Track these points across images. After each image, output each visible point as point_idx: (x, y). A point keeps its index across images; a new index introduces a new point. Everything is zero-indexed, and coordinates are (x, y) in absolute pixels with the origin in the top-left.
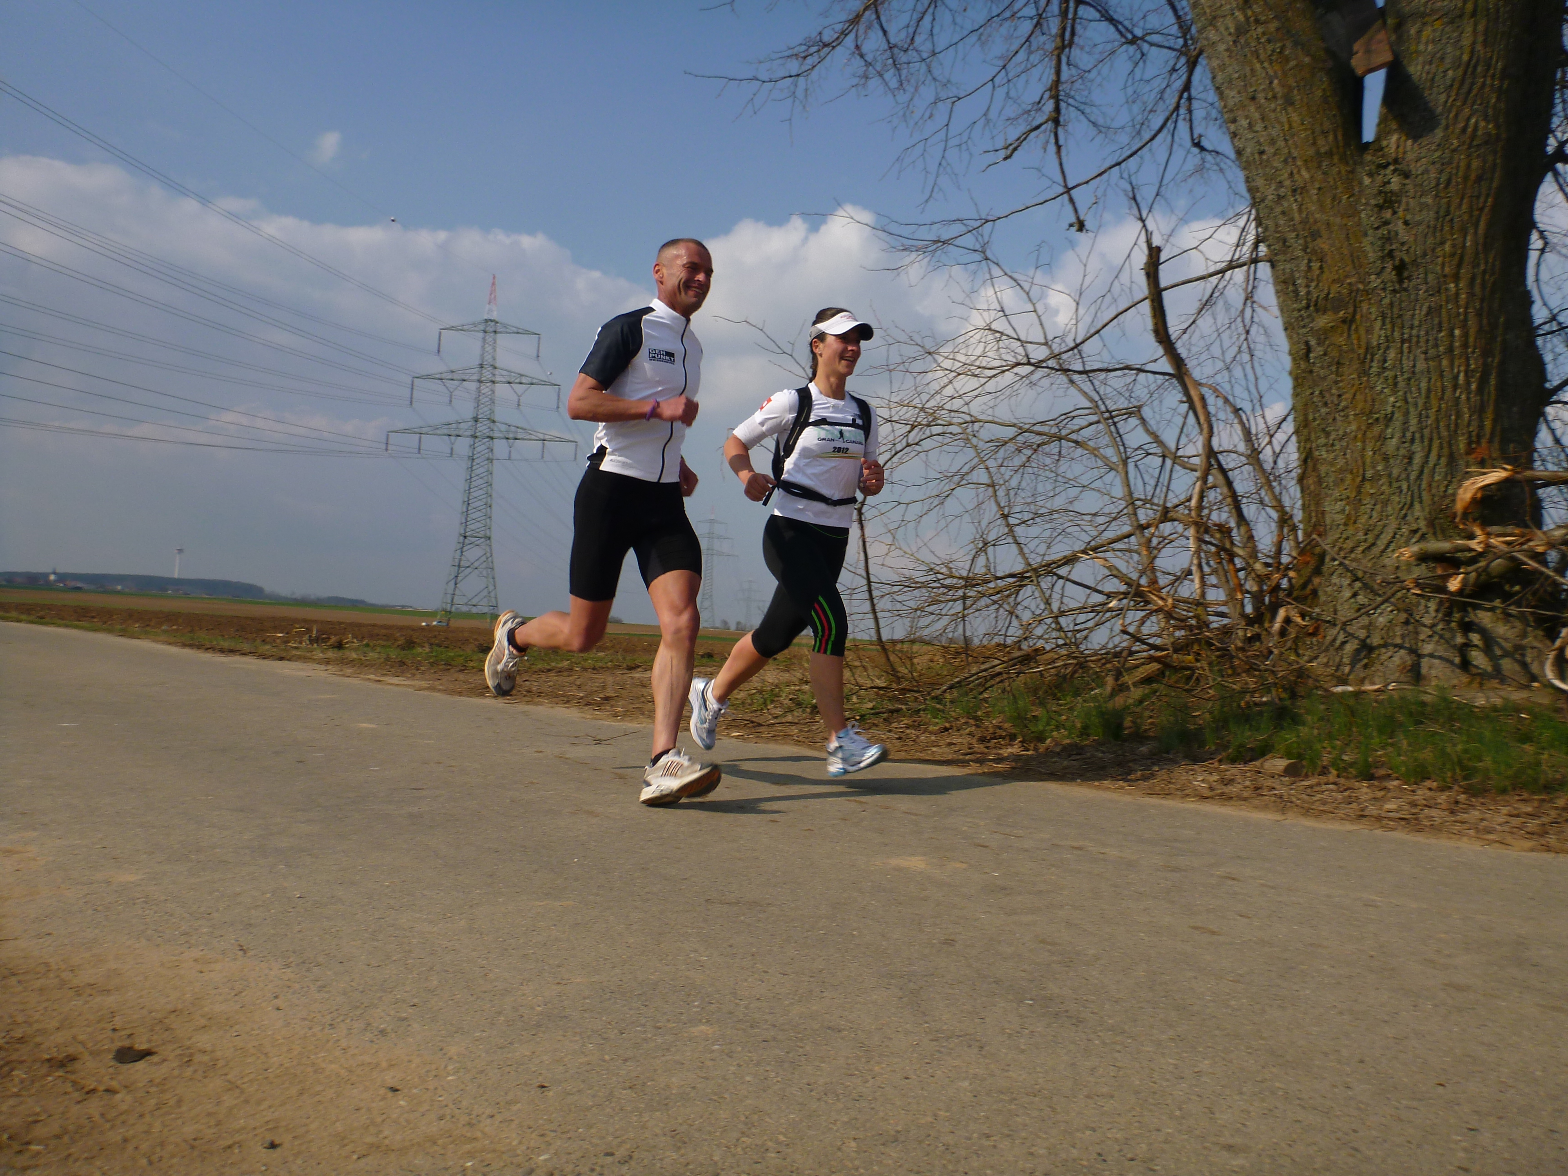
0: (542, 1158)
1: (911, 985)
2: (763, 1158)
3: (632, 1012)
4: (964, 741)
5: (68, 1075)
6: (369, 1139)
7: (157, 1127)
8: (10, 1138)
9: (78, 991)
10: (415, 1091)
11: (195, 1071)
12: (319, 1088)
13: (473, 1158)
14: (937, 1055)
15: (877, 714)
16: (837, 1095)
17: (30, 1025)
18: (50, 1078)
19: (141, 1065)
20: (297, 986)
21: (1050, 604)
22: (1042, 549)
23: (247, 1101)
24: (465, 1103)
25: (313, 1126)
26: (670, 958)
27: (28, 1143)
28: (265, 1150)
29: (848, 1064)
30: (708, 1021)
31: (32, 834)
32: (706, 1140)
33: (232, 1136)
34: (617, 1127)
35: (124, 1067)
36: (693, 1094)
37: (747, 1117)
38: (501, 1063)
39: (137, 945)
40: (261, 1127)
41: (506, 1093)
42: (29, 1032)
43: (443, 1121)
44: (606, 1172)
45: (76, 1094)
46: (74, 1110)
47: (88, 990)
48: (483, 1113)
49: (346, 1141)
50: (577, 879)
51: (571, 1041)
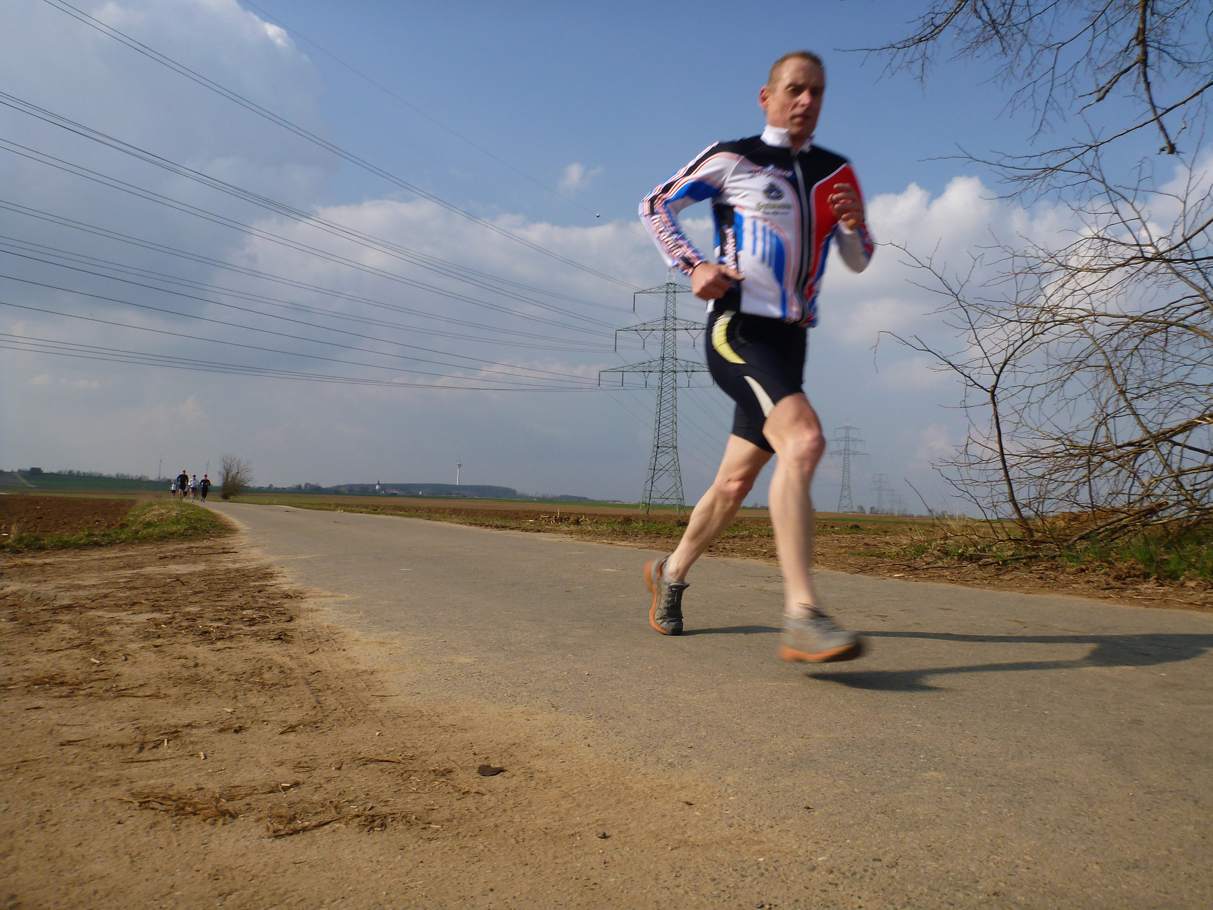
0: (820, 859)
2: (1016, 872)
3: (869, 760)
4: (1102, 580)
5: (449, 781)
6: (677, 837)
7: (517, 819)
8: (416, 819)
9: (445, 729)
10: (705, 806)
11: (537, 783)
12: (630, 800)
13: (764, 855)
14: (1155, 805)
15: (1017, 559)
16: (1069, 829)
18: (437, 783)
19: (498, 778)
20: (600, 732)
21: (1169, 466)
22: (1159, 419)
23: (579, 806)
24: (747, 816)
25: (631, 825)
26: (890, 724)
27: (430, 823)
28: (599, 839)
29: (1072, 806)
30: (936, 769)
31: (394, 633)
32: (960, 855)
33: (573, 829)
34: (879, 841)
35: (486, 779)
36: (938, 821)
37: (991, 841)
38: (770, 790)
39: (479, 702)
40: (593, 823)
41: (779, 811)
42: (417, 753)
43: (732, 829)
44: (878, 873)
45: (457, 794)
46: (457, 804)
47: (452, 728)
48: (764, 824)
49: (660, 837)
50: (797, 669)
51: (824, 777)
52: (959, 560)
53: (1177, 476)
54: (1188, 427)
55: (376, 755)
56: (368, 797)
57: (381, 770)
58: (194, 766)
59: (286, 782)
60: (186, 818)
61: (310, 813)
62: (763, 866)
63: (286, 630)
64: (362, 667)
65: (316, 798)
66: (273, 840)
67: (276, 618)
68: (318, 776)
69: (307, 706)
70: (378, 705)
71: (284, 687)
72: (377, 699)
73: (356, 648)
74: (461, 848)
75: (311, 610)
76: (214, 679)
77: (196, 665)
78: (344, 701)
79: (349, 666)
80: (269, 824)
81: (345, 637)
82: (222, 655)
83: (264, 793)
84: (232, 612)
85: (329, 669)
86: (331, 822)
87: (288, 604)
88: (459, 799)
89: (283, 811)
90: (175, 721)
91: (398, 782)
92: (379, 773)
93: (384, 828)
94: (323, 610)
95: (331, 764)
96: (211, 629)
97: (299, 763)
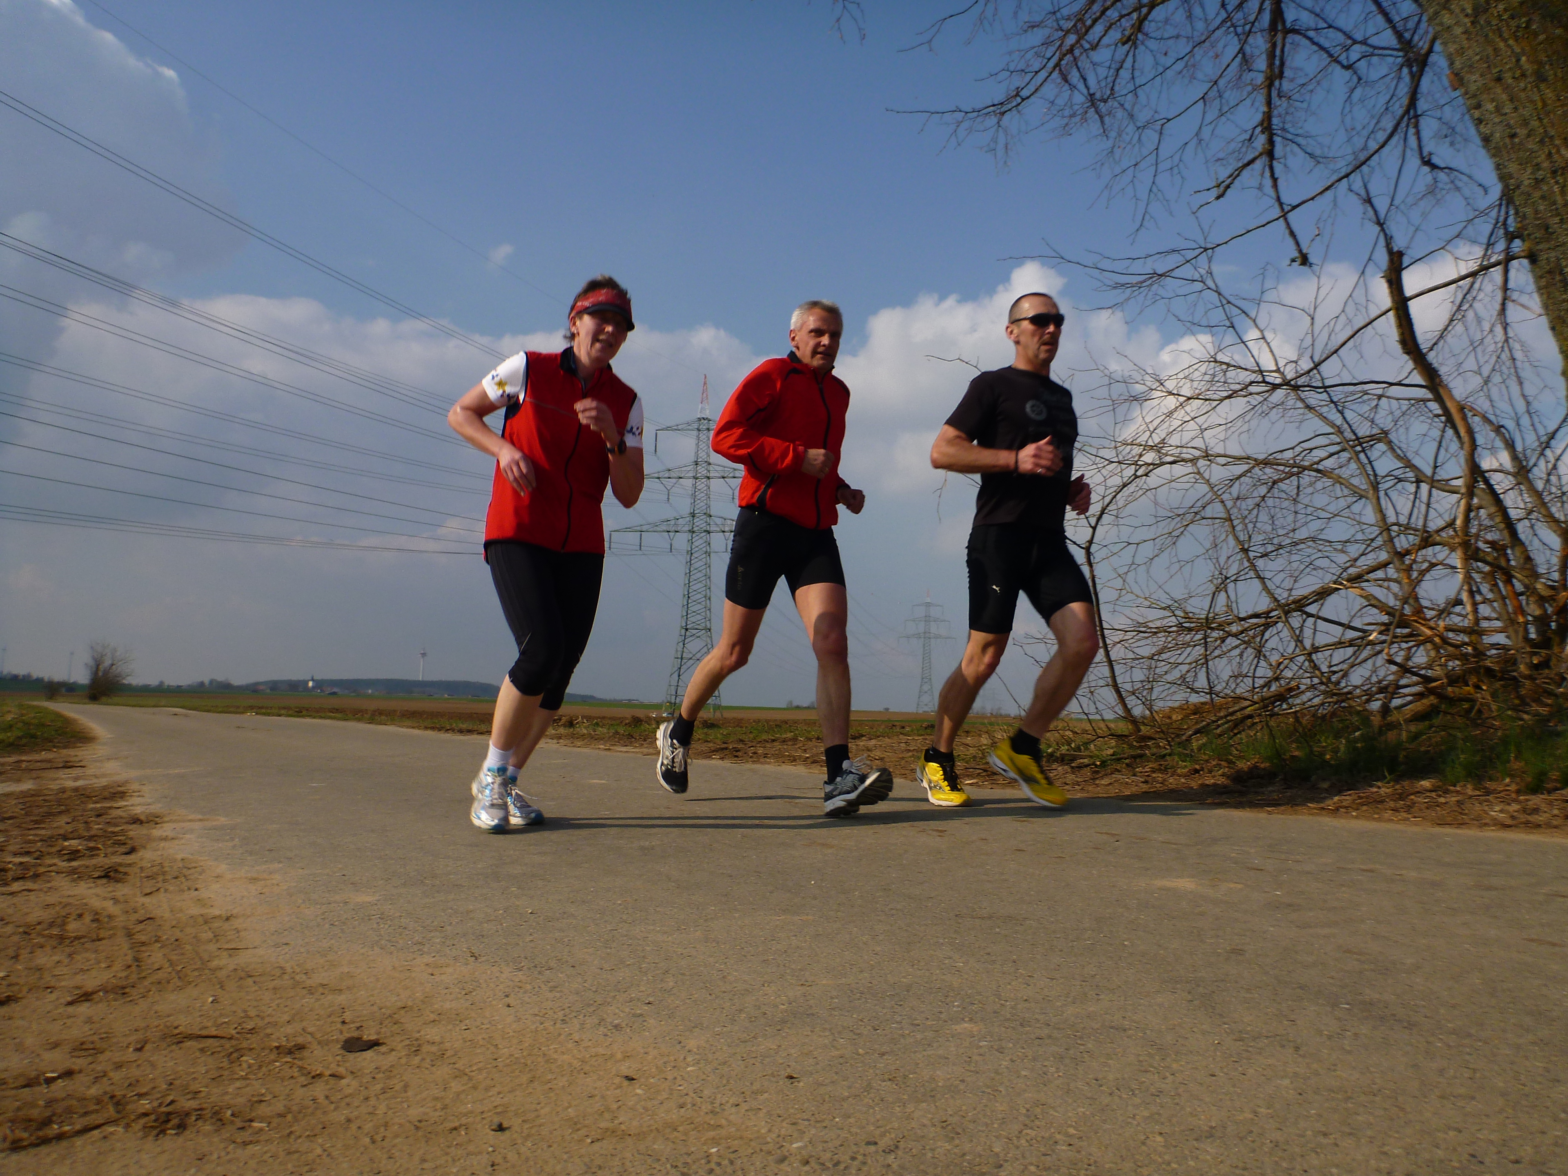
0: (795, 1145)
1: (1201, 990)
2: (1053, 1151)
3: (885, 1011)
5: (296, 1061)
6: (603, 1125)
7: (382, 1109)
8: (232, 1115)
9: (311, 991)
10: (652, 1080)
11: (423, 1059)
12: (550, 1077)
13: (718, 1144)
14: (1245, 1055)
16: (1132, 1090)
17: (263, 1018)
18: (277, 1064)
19: (369, 1054)
20: (529, 987)
21: (1301, 642)
22: (1288, 584)
23: (475, 1088)
24: (706, 1092)
25: (543, 1112)
26: (922, 964)
27: (251, 1121)
28: (493, 1132)
29: (1140, 1061)
30: (971, 1020)
31: (277, 866)
32: (983, 1131)
33: (459, 1119)
34: (878, 1117)
35: (351, 1056)
36: (962, 1087)
37: (1028, 1110)
38: (745, 1055)
39: (371, 953)
40: (489, 1111)
41: (752, 1084)
42: (261, 1023)
43: (683, 1110)
44: (869, 1161)
45: (303, 1078)
46: (300, 1092)
47: (321, 990)
48: (727, 1102)
49: (579, 1126)
50: (815, 898)
51: (820, 1036)
53: (1310, 654)
54: (1323, 594)
55: (200, 1029)
56: (172, 1087)
57: (202, 1050)
59: (52, 1072)
61: (75, 1113)
62: (715, 1159)
63: (120, 865)
64: (216, 912)
65: (93, 1091)
66: (7, 1155)
67: (110, 850)
68: (103, 1062)
69: (118, 966)
70: (222, 962)
71: (93, 941)
72: (225, 953)
73: (215, 887)
74: (289, 1153)
75: (165, 839)
78: (174, 958)
79: (195, 911)
80: (8, 1132)
81: (203, 871)
82: (15, 900)
83: (16, 1088)
84: (49, 843)
85: (167, 915)
86: (103, 1124)
87: (134, 831)
88: (305, 1086)
89: (35, 1113)
91: (221, 1065)
92: (198, 1054)
93: (181, 1130)
94: (182, 838)
95: (130, 1044)
96: (10, 866)
97: (82, 1044)
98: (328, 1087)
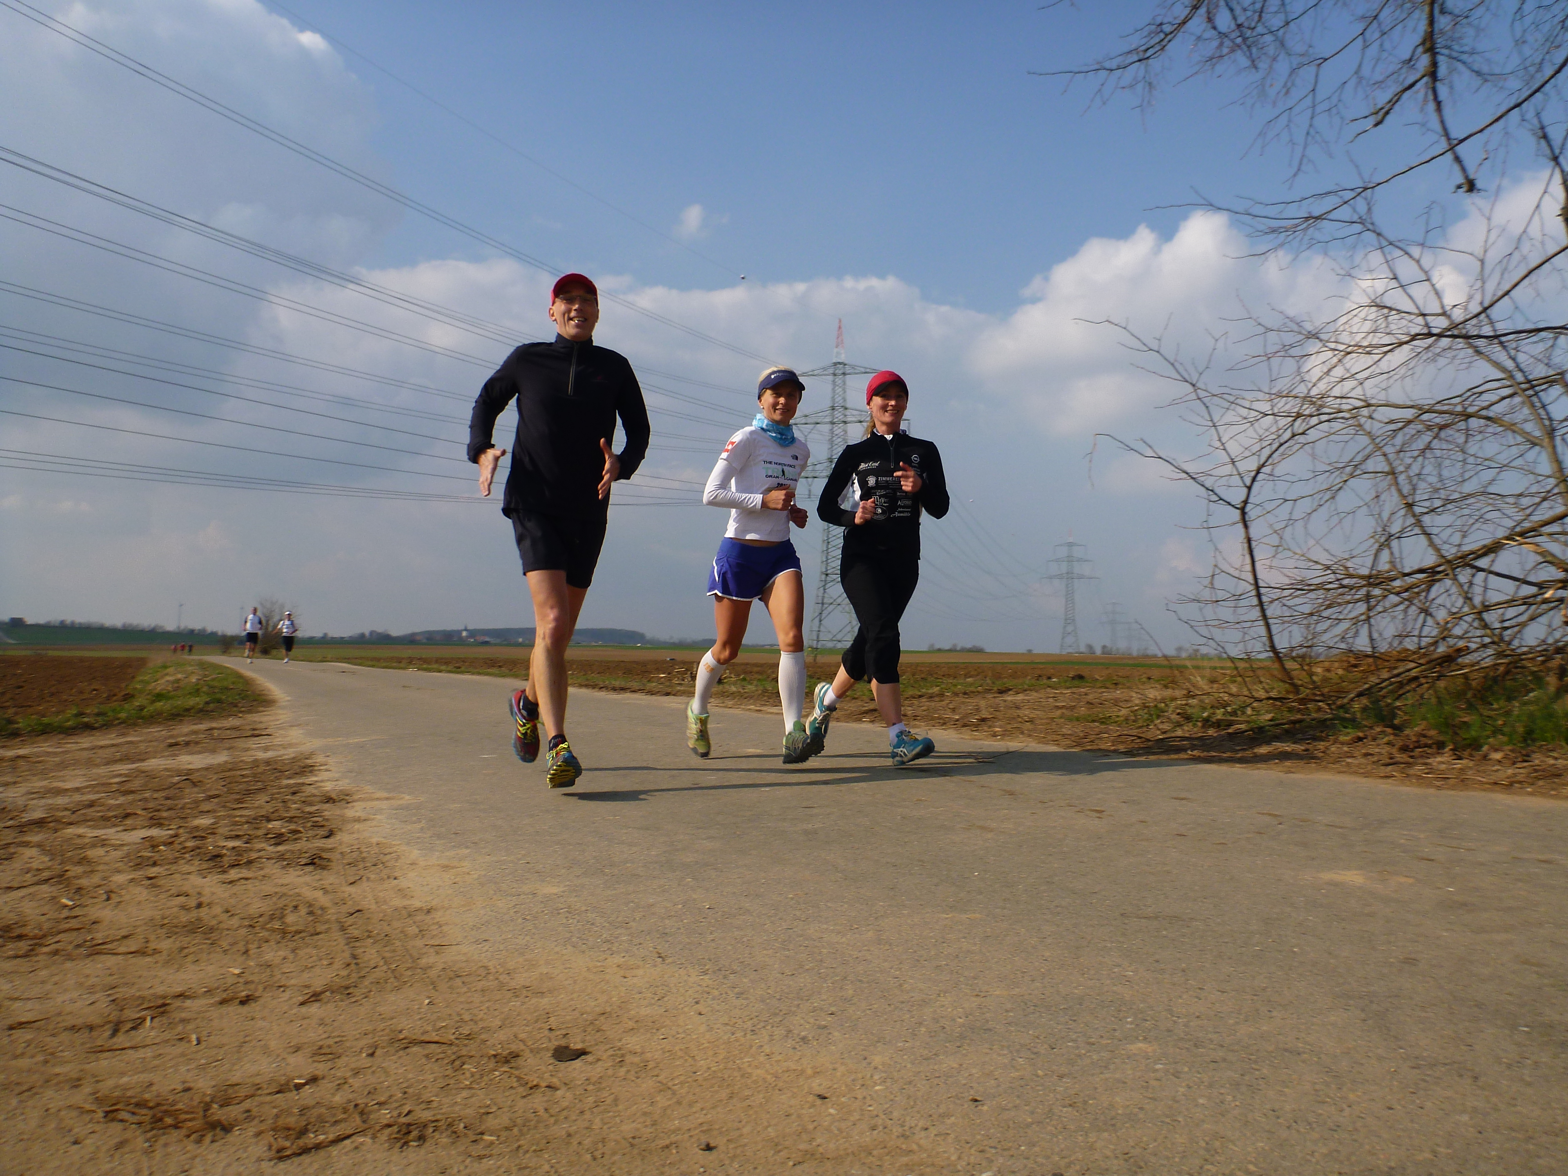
1: (1374, 1007)
3: (1060, 1027)
4: (1383, 751)
5: (513, 1071)
6: (802, 1146)
7: (597, 1123)
8: (465, 1127)
9: (516, 993)
10: (843, 1099)
11: (628, 1071)
12: (747, 1092)
13: (912, 1171)
14: (1423, 1084)
15: (1277, 725)
16: (1310, 1124)
17: (476, 1023)
18: (497, 1073)
19: (577, 1063)
20: (716, 993)
21: (1470, 599)
22: (1456, 539)
23: (679, 1103)
24: (895, 1114)
25: (745, 1130)
26: (1092, 972)
27: (482, 1133)
28: (701, 1152)
29: (1316, 1090)
30: (1145, 1039)
31: (465, 851)
33: (669, 1137)
34: (1063, 1146)
35: (562, 1065)
36: (1141, 1116)
37: (1207, 1144)
38: (928, 1074)
39: (564, 952)
40: (695, 1128)
41: (938, 1106)
42: (476, 1029)
43: (876, 1132)
45: (521, 1089)
46: (521, 1104)
47: (524, 992)
48: (916, 1125)
49: (780, 1147)
50: (981, 893)
51: (999, 1055)
52: (1203, 727)
53: (1480, 613)
54: (1493, 548)
55: (423, 1034)
56: (406, 1096)
57: (427, 1056)
58: (183, 1055)
59: (299, 1077)
60: (164, 1134)
61: (326, 1122)
63: (323, 850)
64: (417, 904)
65: (338, 1099)
66: (276, 1164)
67: (311, 833)
68: (343, 1067)
69: (338, 964)
70: (431, 959)
71: (312, 935)
72: (432, 950)
73: (412, 875)
74: (520, 1169)
75: (358, 820)
76: (222, 926)
77: (199, 905)
78: (387, 955)
79: (398, 902)
80: (272, 1140)
81: (397, 859)
82: (235, 889)
83: (270, 1094)
84: (256, 826)
85: (373, 907)
86: (353, 1134)
87: (329, 811)
88: (524, 1097)
89: (291, 1121)
90: (162, 988)
91: (447, 1073)
92: (424, 1060)
93: (421, 1142)
94: (373, 819)
95: (362, 1049)
96: (224, 851)
97: (321, 1048)
98: (545, 1099)
